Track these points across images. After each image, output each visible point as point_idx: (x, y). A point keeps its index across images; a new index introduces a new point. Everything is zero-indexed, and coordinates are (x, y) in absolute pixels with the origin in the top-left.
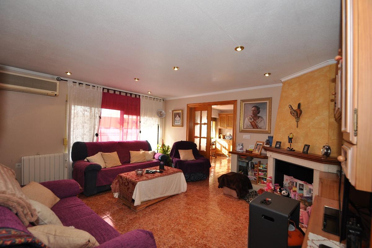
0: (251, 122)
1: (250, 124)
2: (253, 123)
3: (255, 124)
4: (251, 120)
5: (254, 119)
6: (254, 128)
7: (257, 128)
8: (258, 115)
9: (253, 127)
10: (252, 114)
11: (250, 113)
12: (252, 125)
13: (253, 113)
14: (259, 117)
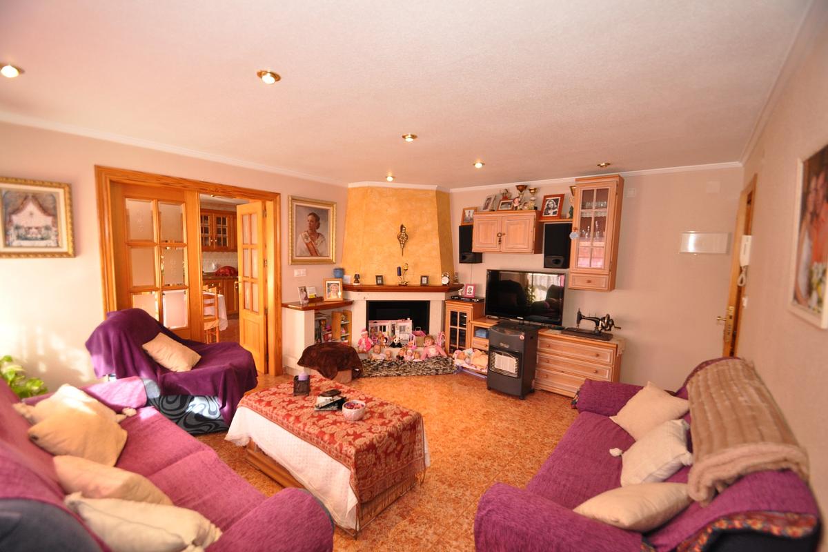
0: (307, 244)
1: (306, 246)
2: (310, 246)
3: (314, 247)
4: (307, 239)
5: (311, 238)
6: (312, 255)
7: (317, 255)
8: (318, 231)
9: (311, 253)
10: (308, 229)
11: (305, 226)
12: (310, 250)
13: (310, 226)
14: (319, 234)
